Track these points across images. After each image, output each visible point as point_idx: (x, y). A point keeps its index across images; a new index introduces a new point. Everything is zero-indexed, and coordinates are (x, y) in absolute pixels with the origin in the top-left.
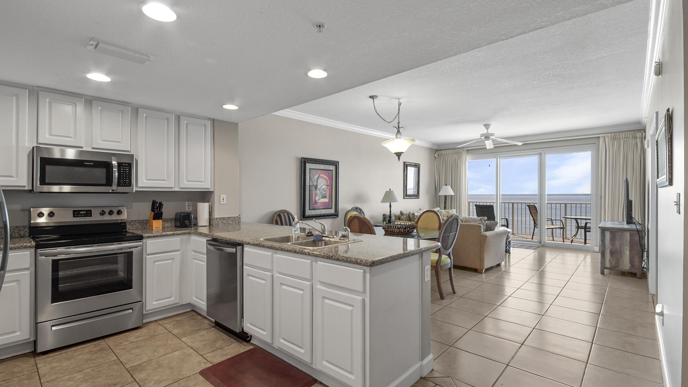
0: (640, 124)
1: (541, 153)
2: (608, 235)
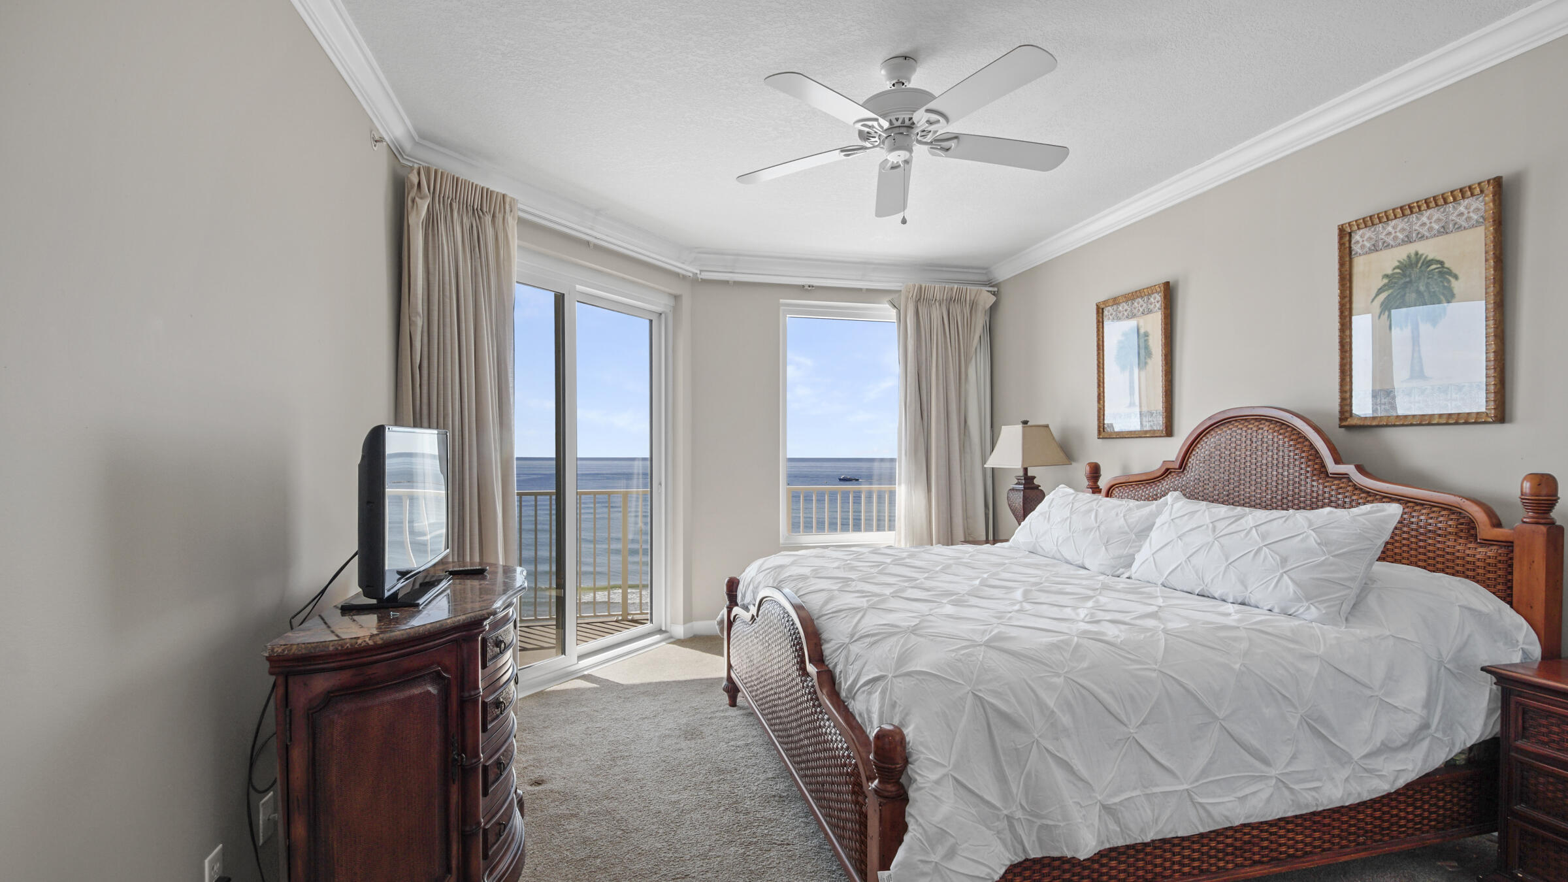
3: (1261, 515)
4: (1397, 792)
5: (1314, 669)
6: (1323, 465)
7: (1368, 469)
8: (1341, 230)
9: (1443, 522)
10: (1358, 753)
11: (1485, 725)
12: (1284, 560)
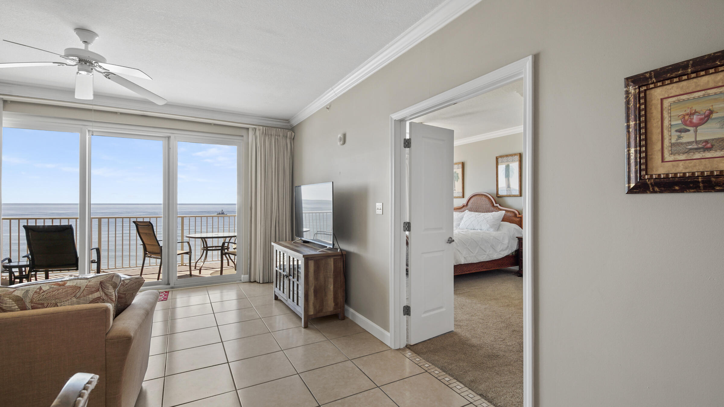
0: (287, 122)
1: (169, 137)
2: (311, 264)
3: (483, 214)
4: (504, 257)
5: (492, 238)
6: (493, 204)
7: (501, 205)
8: (496, 157)
9: (512, 214)
10: (498, 251)
11: (517, 247)
12: (487, 221)
